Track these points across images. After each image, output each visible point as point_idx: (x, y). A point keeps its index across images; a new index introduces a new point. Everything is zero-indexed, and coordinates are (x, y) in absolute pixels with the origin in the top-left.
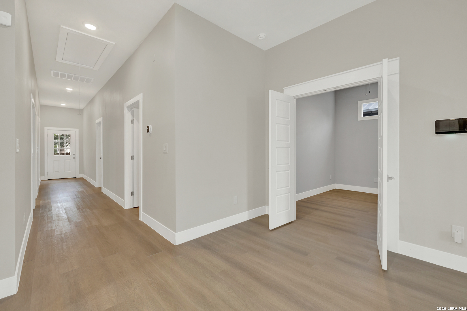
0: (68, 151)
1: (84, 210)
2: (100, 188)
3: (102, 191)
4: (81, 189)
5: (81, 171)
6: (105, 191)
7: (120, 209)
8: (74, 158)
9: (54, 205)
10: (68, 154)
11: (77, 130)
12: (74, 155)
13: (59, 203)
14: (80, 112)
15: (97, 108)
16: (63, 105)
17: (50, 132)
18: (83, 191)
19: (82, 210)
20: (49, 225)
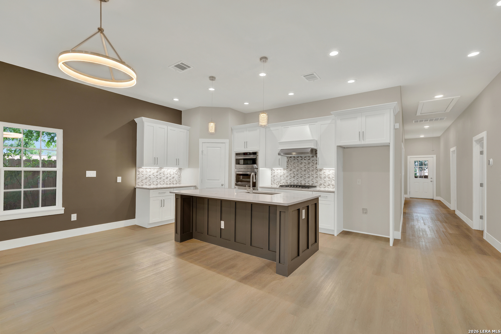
0: (427, 174)
1: (436, 221)
2: (454, 211)
3: (456, 213)
4: (436, 208)
5: (438, 194)
6: (458, 213)
7: (468, 229)
8: (431, 181)
9: (415, 214)
10: (426, 177)
11: (435, 156)
12: (431, 178)
13: (418, 213)
14: (438, 138)
15: (452, 136)
16: (422, 136)
17: (412, 159)
18: (438, 210)
19: (434, 221)
20: (412, 223)
